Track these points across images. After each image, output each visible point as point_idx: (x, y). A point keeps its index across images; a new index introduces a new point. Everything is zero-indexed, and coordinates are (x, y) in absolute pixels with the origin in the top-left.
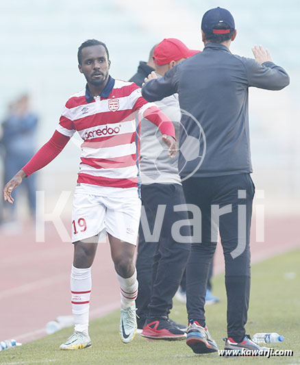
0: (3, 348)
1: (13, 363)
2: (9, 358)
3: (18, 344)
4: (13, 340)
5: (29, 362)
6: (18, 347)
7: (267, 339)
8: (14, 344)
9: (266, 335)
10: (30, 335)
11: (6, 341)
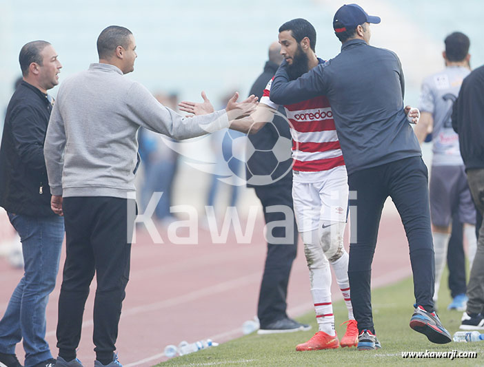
0: (199, 349)
1: (209, 364)
2: (205, 359)
3: (214, 344)
4: (209, 340)
5: (225, 362)
6: (214, 347)
7: (468, 337)
8: (210, 344)
9: (467, 334)
10: (227, 335)
11: (202, 341)
